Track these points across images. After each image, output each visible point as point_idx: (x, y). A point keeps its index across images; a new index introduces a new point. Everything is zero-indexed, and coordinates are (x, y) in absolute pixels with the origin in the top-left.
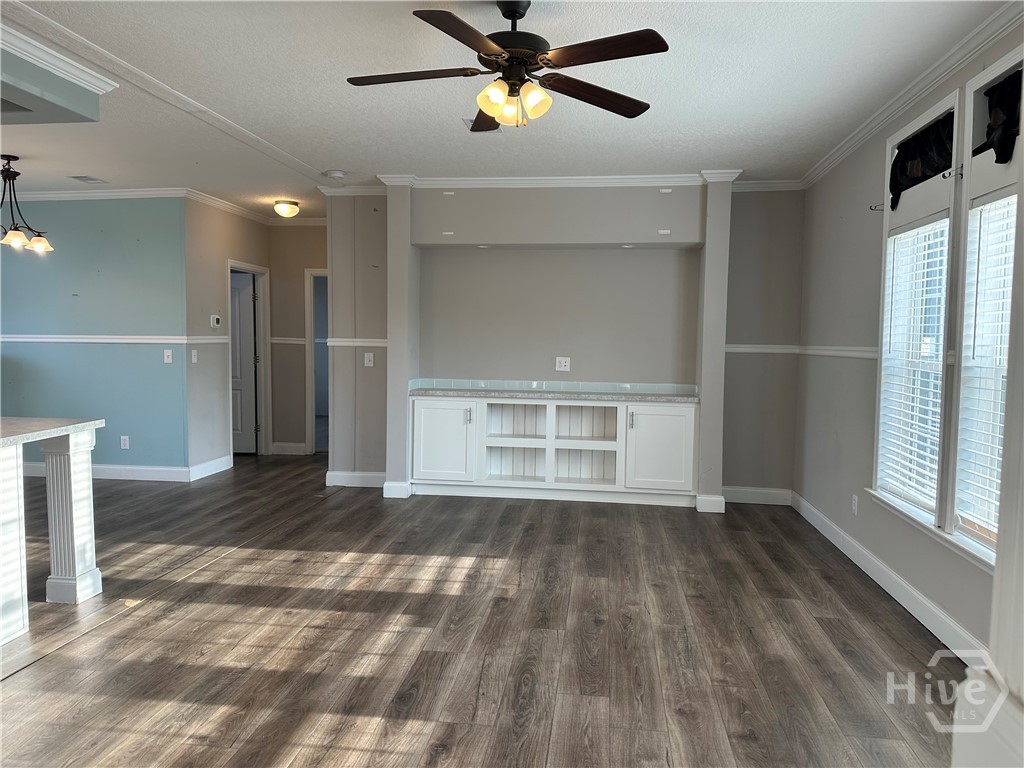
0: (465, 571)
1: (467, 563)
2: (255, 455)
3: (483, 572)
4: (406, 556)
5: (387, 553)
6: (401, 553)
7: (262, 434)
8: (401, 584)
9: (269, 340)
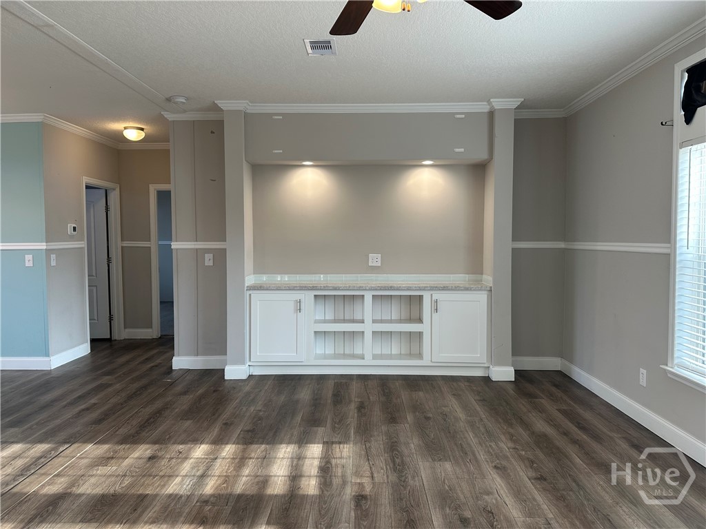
0: (316, 463)
1: (315, 451)
2: (109, 340)
3: (334, 462)
4: (256, 446)
5: (238, 443)
6: (251, 443)
7: (115, 323)
8: (258, 483)
9: (120, 244)
